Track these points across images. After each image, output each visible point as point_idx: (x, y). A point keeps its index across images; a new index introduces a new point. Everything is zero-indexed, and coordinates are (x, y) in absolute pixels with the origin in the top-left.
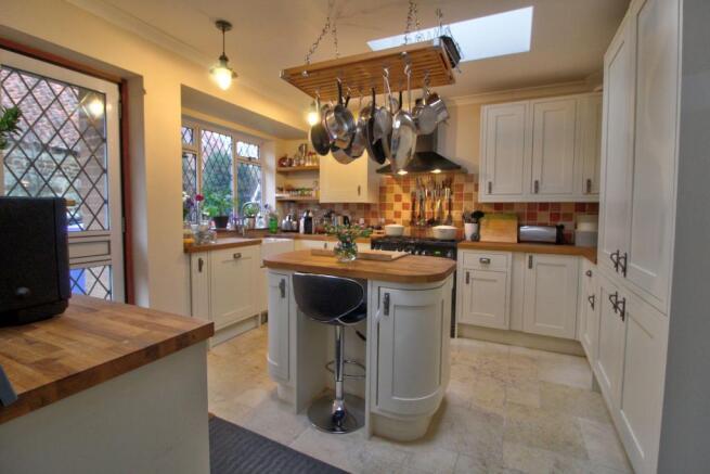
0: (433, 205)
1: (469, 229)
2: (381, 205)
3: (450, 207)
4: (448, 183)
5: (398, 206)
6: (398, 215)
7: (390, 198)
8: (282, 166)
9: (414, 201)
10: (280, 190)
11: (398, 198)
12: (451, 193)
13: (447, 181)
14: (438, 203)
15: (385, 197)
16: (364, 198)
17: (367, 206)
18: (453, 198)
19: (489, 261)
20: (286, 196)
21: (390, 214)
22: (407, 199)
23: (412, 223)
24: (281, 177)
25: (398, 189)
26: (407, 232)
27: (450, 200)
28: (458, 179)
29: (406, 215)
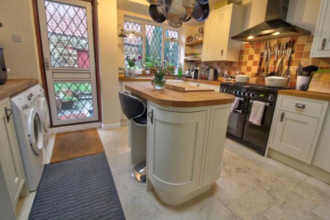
0: (275, 62)
1: (300, 80)
2: (239, 62)
3: (289, 63)
4: (291, 44)
5: (250, 63)
6: (249, 69)
7: (246, 57)
8: (188, 41)
9: (261, 59)
10: (186, 55)
11: (251, 57)
12: (293, 52)
13: (290, 42)
14: (280, 60)
15: (242, 57)
16: (225, 58)
17: (231, 63)
18: (293, 56)
19: (304, 106)
20: (189, 58)
21: (244, 69)
22: (257, 58)
23: (257, 75)
24: (188, 48)
25: (251, 51)
26: (253, 80)
27: (290, 57)
28: (301, 40)
29: (255, 69)
